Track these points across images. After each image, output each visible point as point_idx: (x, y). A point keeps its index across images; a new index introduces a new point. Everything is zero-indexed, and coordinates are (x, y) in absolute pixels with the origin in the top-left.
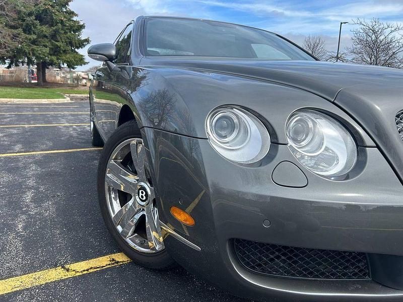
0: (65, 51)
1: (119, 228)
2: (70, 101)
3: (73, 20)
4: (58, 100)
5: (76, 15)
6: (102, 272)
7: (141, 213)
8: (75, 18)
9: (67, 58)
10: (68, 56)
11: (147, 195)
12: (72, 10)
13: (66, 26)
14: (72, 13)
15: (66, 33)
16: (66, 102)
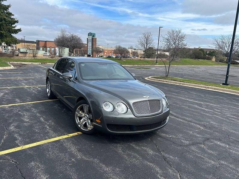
0: (6, 36)
1: (79, 126)
2: (14, 68)
3: (11, 18)
4: (7, 67)
5: (13, 15)
6: (76, 136)
7: (85, 122)
8: (12, 17)
9: (7, 40)
10: (8, 39)
11: (87, 117)
12: (10, 12)
13: (7, 22)
14: (10, 14)
15: (6, 26)
16: (12, 68)
